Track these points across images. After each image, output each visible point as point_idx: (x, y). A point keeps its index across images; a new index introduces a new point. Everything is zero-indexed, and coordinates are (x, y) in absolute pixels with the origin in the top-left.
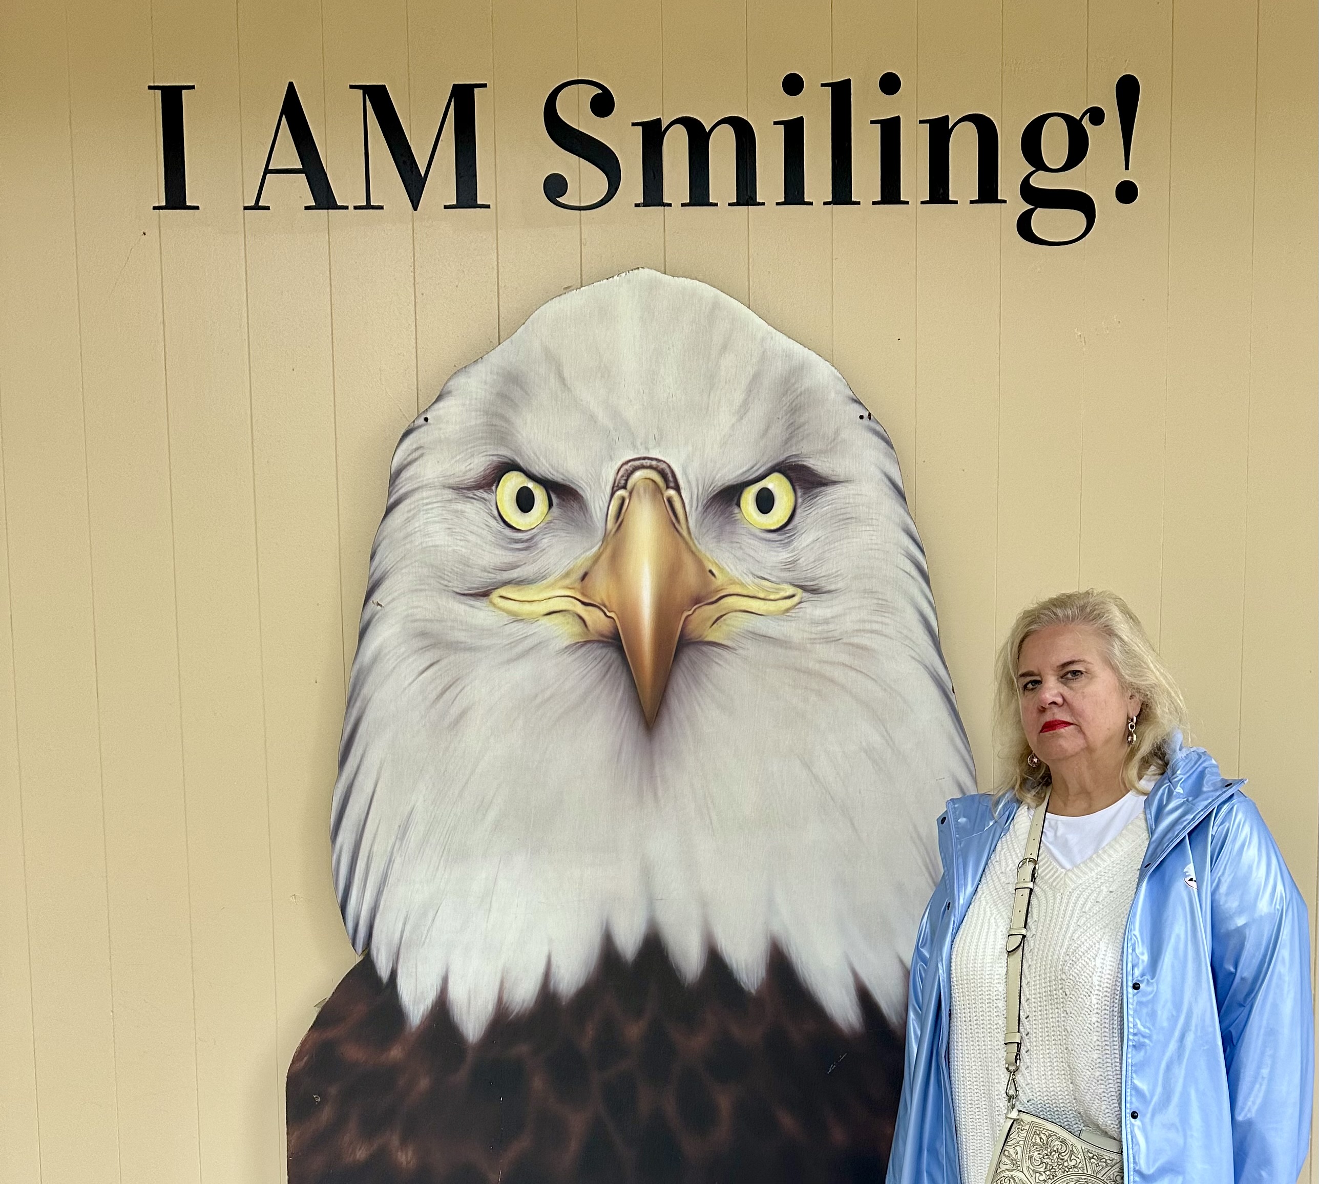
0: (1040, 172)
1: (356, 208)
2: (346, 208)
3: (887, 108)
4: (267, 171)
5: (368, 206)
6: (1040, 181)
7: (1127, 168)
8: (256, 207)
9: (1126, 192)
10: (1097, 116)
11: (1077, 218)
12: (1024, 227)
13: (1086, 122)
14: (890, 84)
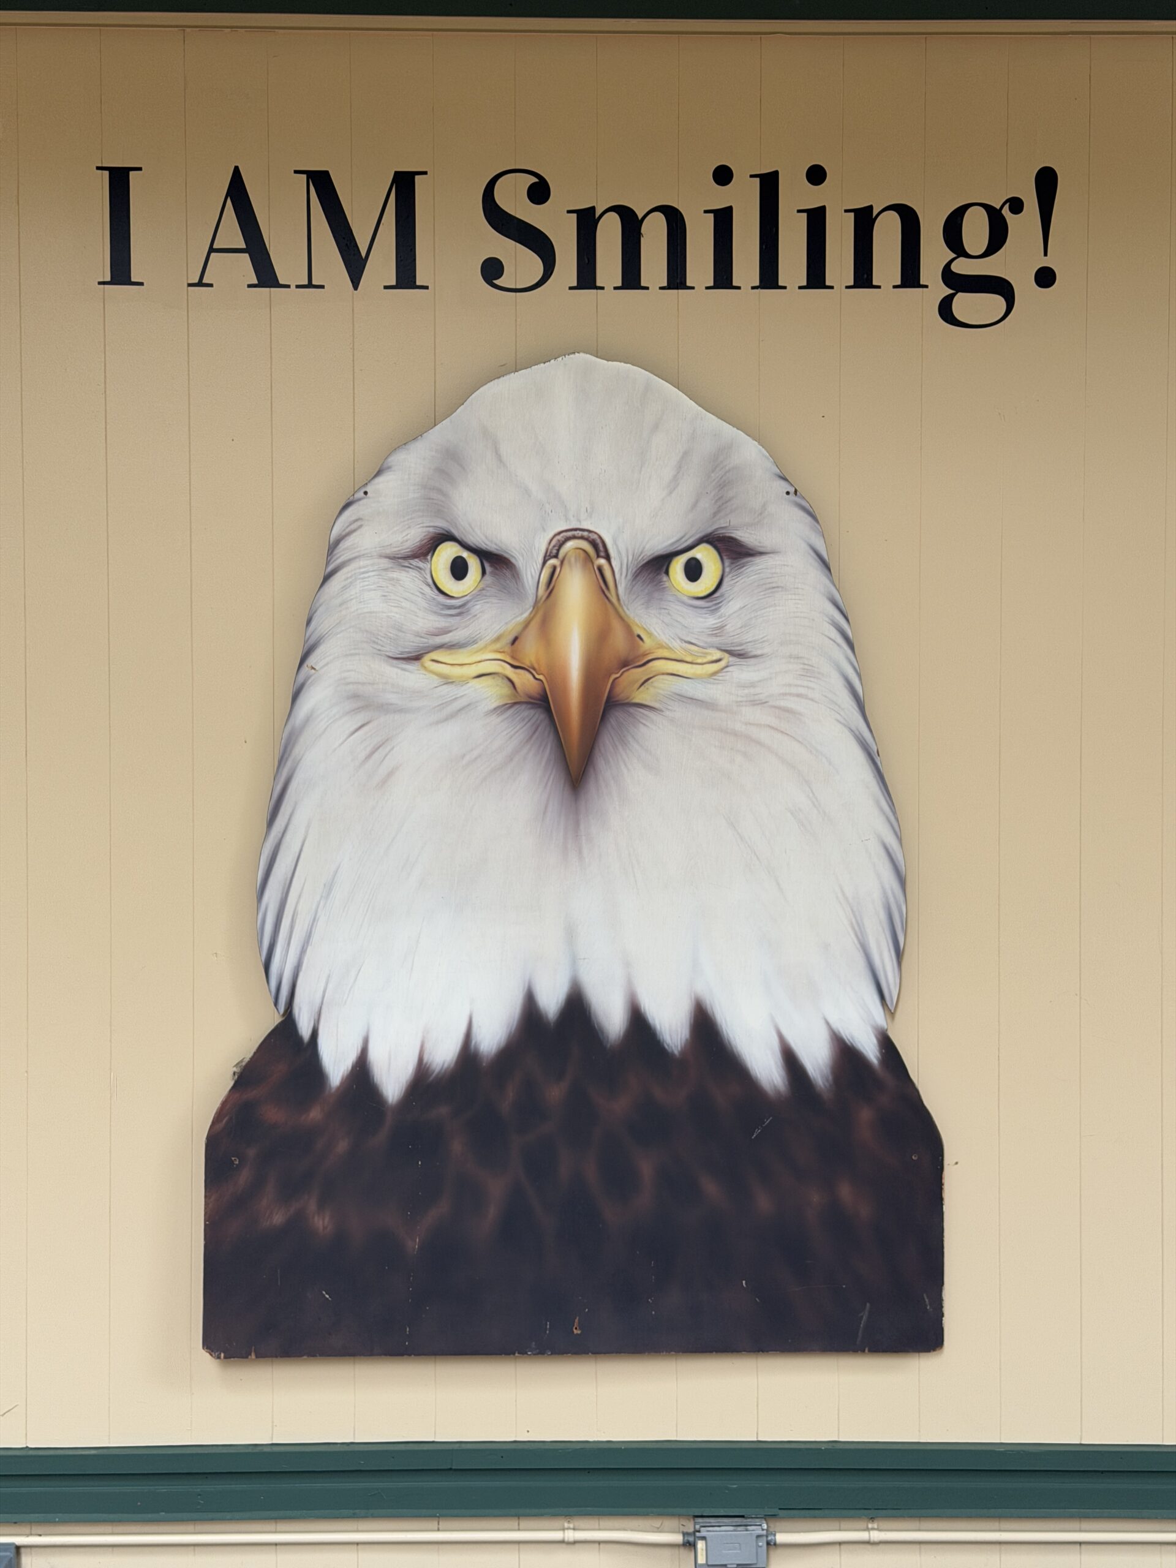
0: (961, 259)
1: (298, 287)
2: (288, 286)
3: (814, 197)
4: (212, 250)
5: (310, 285)
6: (962, 267)
7: (1046, 254)
8: (200, 284)
9: (1045, 278)
10: (1016, 205)
11: (997, 302)
12: (946, 311)
13: (1006, 212)
14: (816, 175)
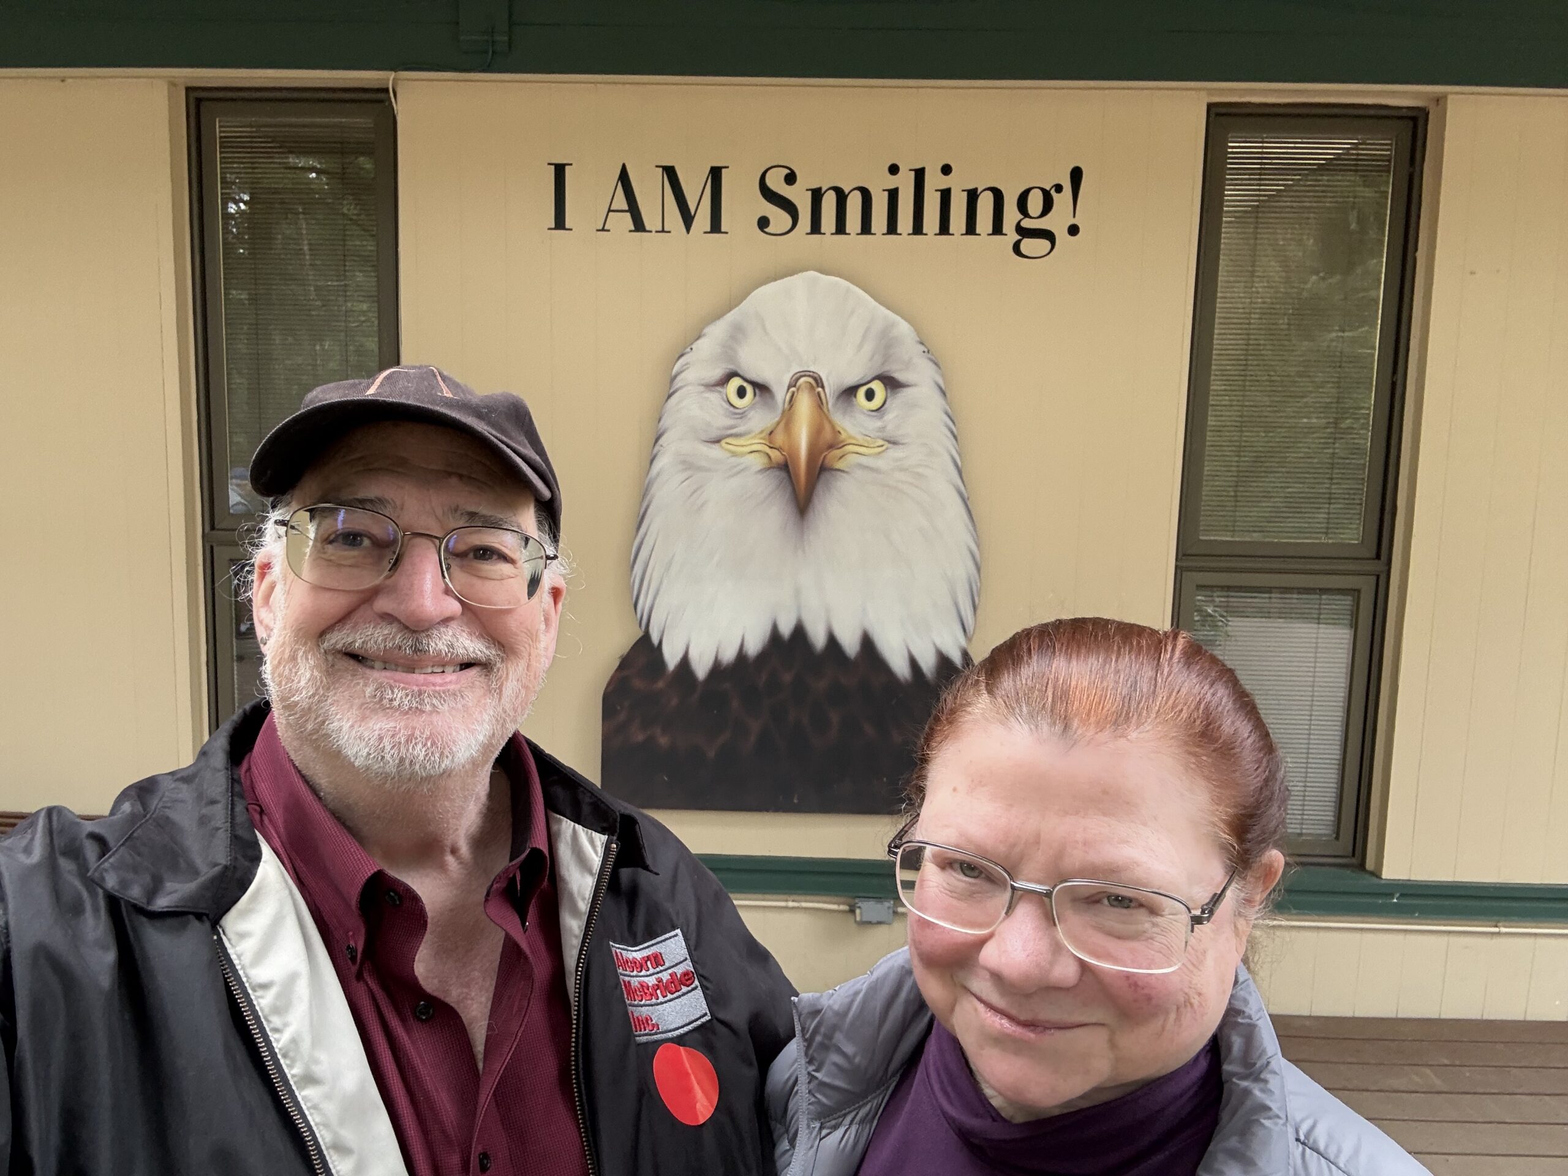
0: (1027, 219)
1: (657, 232)
2: (651, 232)
3: (944, 182)
4: (610, 211)
5: (663, 231)
6: (1027, 223)
7: (1074, 216)
8: (603, 230)
9: (1073, 230)
10: (1059, 188)
11: (1045, 244)
12: (1017, 249)
13: (1053, 192)
14: (946, 170)
